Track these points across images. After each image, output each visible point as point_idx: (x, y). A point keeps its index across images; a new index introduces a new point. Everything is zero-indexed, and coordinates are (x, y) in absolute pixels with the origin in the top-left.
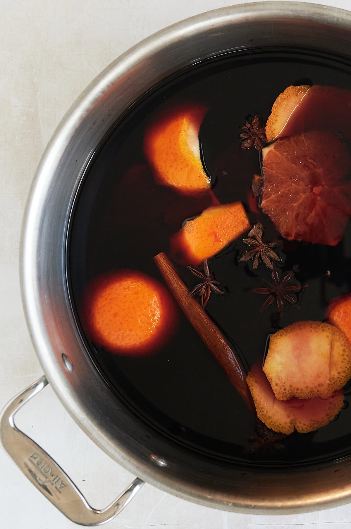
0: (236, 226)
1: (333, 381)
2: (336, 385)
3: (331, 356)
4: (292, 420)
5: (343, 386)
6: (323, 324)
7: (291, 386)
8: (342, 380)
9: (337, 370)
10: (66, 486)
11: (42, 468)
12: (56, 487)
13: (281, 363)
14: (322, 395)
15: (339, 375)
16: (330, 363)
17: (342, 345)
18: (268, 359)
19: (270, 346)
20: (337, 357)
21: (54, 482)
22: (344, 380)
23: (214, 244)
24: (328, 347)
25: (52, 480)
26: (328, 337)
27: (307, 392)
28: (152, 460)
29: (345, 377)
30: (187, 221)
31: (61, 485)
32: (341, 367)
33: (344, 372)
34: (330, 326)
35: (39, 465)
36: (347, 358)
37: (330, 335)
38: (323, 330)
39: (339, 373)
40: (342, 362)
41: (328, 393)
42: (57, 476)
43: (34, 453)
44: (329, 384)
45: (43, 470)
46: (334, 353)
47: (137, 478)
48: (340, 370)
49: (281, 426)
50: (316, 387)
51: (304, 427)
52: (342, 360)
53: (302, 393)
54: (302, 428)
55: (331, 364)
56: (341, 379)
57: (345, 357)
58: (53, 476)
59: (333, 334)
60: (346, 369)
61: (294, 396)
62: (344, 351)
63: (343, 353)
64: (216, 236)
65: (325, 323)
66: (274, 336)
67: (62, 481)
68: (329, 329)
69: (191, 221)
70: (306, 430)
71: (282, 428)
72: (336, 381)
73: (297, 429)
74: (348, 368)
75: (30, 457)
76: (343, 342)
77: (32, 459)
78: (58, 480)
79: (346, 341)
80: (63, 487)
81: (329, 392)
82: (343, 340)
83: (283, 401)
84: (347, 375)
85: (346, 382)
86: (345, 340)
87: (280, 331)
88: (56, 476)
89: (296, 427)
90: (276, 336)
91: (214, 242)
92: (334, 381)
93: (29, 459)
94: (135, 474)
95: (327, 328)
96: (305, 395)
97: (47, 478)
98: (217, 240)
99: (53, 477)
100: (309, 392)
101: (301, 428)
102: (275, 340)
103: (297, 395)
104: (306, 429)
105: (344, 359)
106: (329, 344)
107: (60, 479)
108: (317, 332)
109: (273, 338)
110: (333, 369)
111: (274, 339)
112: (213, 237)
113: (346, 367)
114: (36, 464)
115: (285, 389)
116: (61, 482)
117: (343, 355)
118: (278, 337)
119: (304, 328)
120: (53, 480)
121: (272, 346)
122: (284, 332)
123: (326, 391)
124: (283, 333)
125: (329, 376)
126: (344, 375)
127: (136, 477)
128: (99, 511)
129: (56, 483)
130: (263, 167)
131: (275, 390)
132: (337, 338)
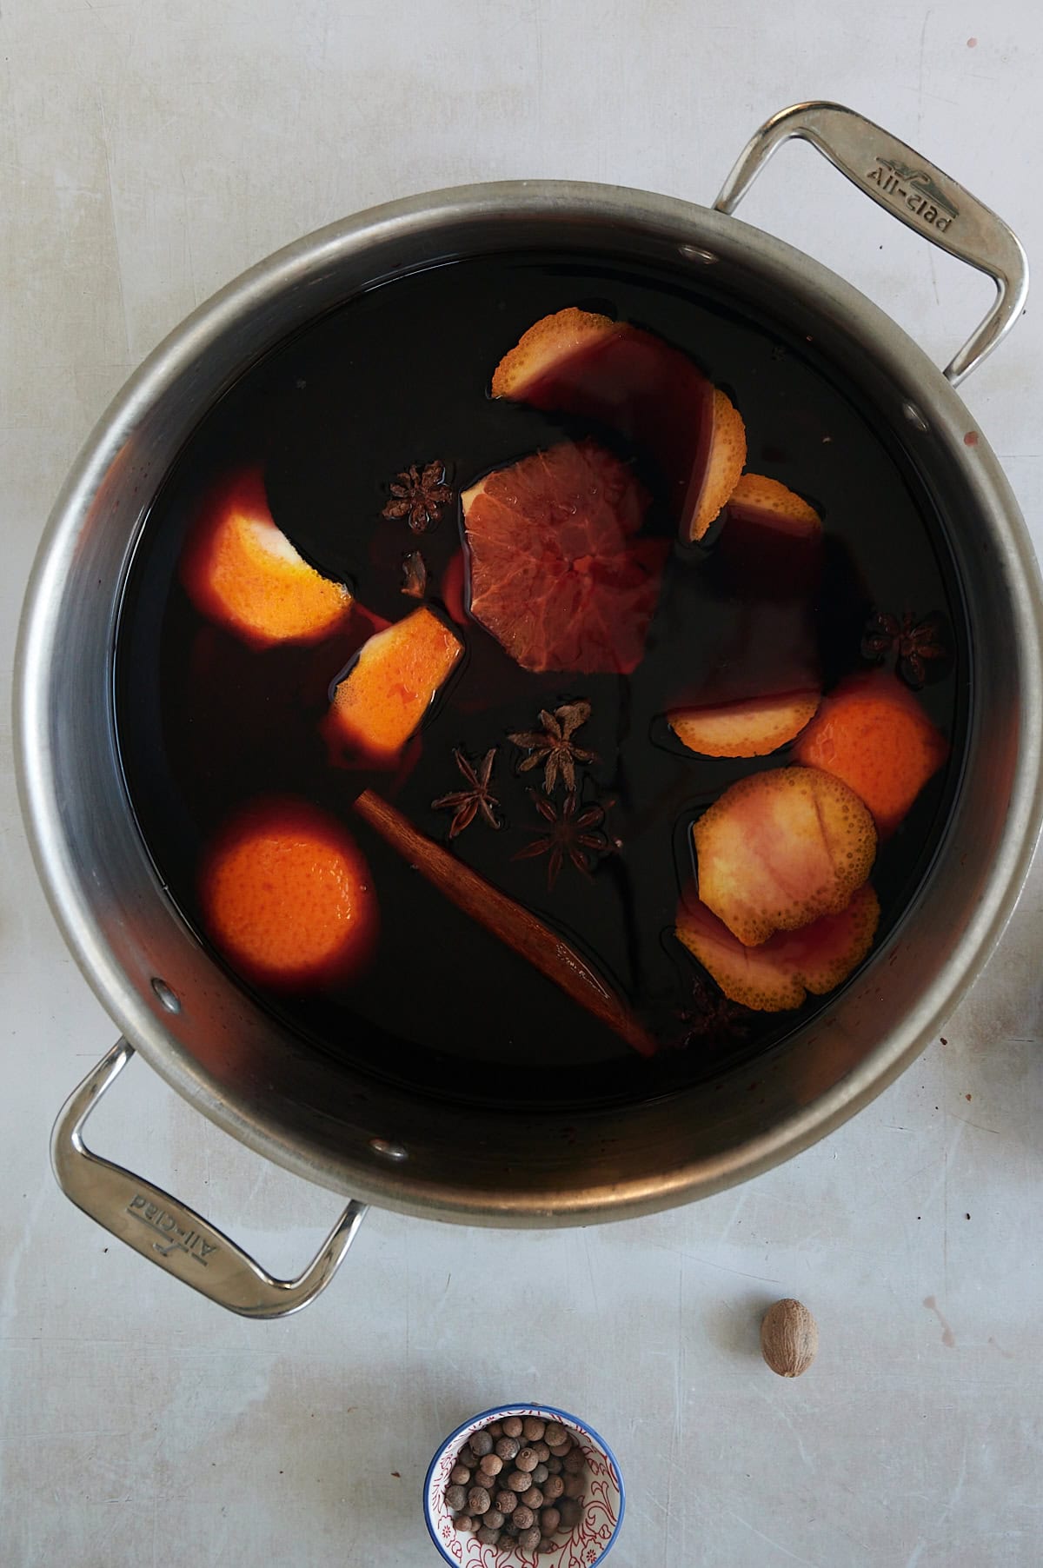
0: (433, 657)
1: (842, 876)
2: (850, 880)
3: (823, 829)
4: (795, 978)
5: (864, 879)
6: (787, 771)
7: (764, 912)
8: (860, 867)
9: (843, 851)
10: (215, 1248)
11: (157, 1223)
12: (194, 1255)
13: (732, 874)
14: (831, 909)
15: (851, 859)
16: (826, 841)
17: (838, 800)
18: (701, 874)
19: (698, 848)
20: (836, 826)
21: (188, 1246)
22: (863, 865)
23: (405, 708)
24: (812, 813)
25: (183, 1243)
26: (804, 793)
27: (800, 914)
28: (378, 1153)
29: (863, 860)
30: (338, 684)
31: (203, 1247)
32: (850, 844)
33: (858, 850)
34: (802, 772)
35: (150, 1218)
36: (855, 822)
37: (807, 788)
38: (792, 783)
39: (849, 856)
40: (848, 832)
41: (841, 901)
42: (193, 1233)
43: (135, 1196)
44: (836, 884)
45: (160, 1226)
46: (827, 820)
47: (353, 1202)
48: (849, 849)
49: (778, 997)
50: (813, 898)
51: (823, 981)
52: (847, 828)
53: (790, 917)
54: (820, 984)
55: (829, 843)
56: (857, 866)
57: (851, 820)
58: (183, 1234)
59: (814, 783)
60: (861, 843)
61: (776, 930)
62: (845, 809)
63: (845, 814)
64: (403, 692)
65: (790, 769)
66: (700, 826)
67: (204, 1241)
68: (802, 776)
69: (345, 682)
70: (829, 985)
71: (782, 998)
72: (850, 873)
73: (811, 990)
74: (863, 840)
75: (129, 1207)
76: (837, 794)
77: (134, 1209)
78: (196, 1241)
79: (843, 789)
80: (209, 1252)
81: (843, 899)
82: (836, 790)
83: (758, 946)
84: (867, 855)
85: (869, 870)
86: (839, 789)
87: (708, 811)
88: (190, 1233)
89: (807, 986)
90: (704, 824)
91: (404, 702)
92: (845, 874)
93: (129, 1211)
94: (345, 1193)
95: (799, 775)
96: (797, 919)
97: (172, 1241)
98: (407, 697)
99: (185, 1237)
100: (803, 912)
101: (818, 986)
102: (705, 834)
103: (782, 926)
104: (828, 982)
105: (851, 825)
106: (812, 807)
107: (198, 1237)
108: (780, 789)
109: (699, 829)
110: (835, 852)
111: (701, 832)
112: (397, 697)
113: (860, 840)
114: (146, 1219)
115: (754, 922)
116: (202, 1243)
117: (846, 818)
118: (708, 825)
119: (754, 791)
120: (186, 1242)
121: (702, 847)
122: (717, 811)
123: (836, 900)
124: (715, 814)
125: (831, 869)
126: (860, 856)
127: (348, 1201)
128: (290, 1282)
129: (192, 1247)
130: (466, 532)
131: (737, 930)
132: (824, 788)
